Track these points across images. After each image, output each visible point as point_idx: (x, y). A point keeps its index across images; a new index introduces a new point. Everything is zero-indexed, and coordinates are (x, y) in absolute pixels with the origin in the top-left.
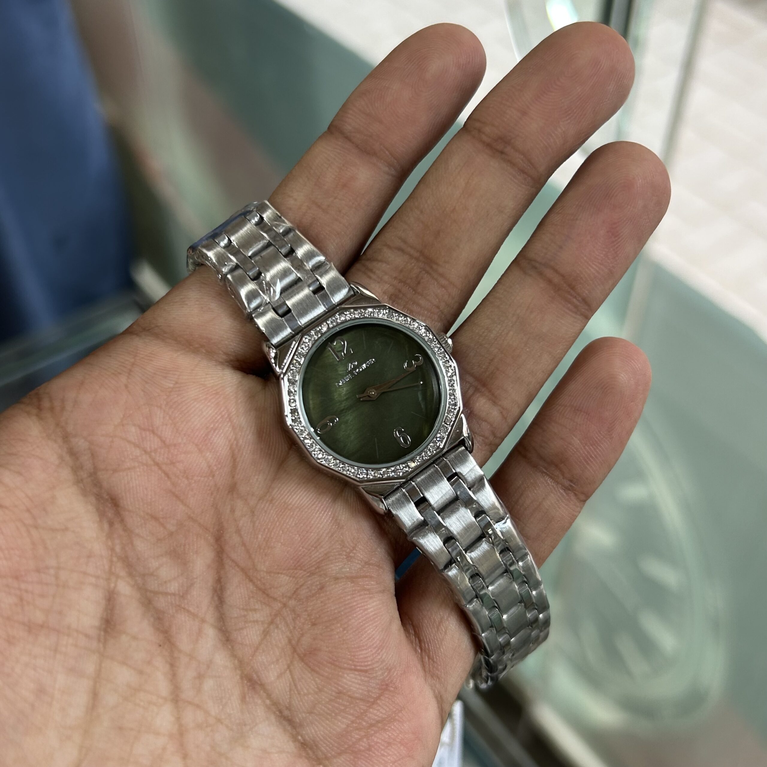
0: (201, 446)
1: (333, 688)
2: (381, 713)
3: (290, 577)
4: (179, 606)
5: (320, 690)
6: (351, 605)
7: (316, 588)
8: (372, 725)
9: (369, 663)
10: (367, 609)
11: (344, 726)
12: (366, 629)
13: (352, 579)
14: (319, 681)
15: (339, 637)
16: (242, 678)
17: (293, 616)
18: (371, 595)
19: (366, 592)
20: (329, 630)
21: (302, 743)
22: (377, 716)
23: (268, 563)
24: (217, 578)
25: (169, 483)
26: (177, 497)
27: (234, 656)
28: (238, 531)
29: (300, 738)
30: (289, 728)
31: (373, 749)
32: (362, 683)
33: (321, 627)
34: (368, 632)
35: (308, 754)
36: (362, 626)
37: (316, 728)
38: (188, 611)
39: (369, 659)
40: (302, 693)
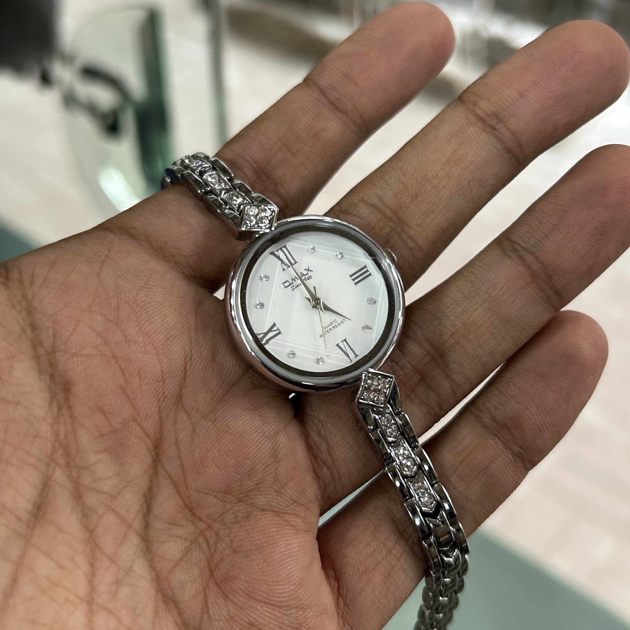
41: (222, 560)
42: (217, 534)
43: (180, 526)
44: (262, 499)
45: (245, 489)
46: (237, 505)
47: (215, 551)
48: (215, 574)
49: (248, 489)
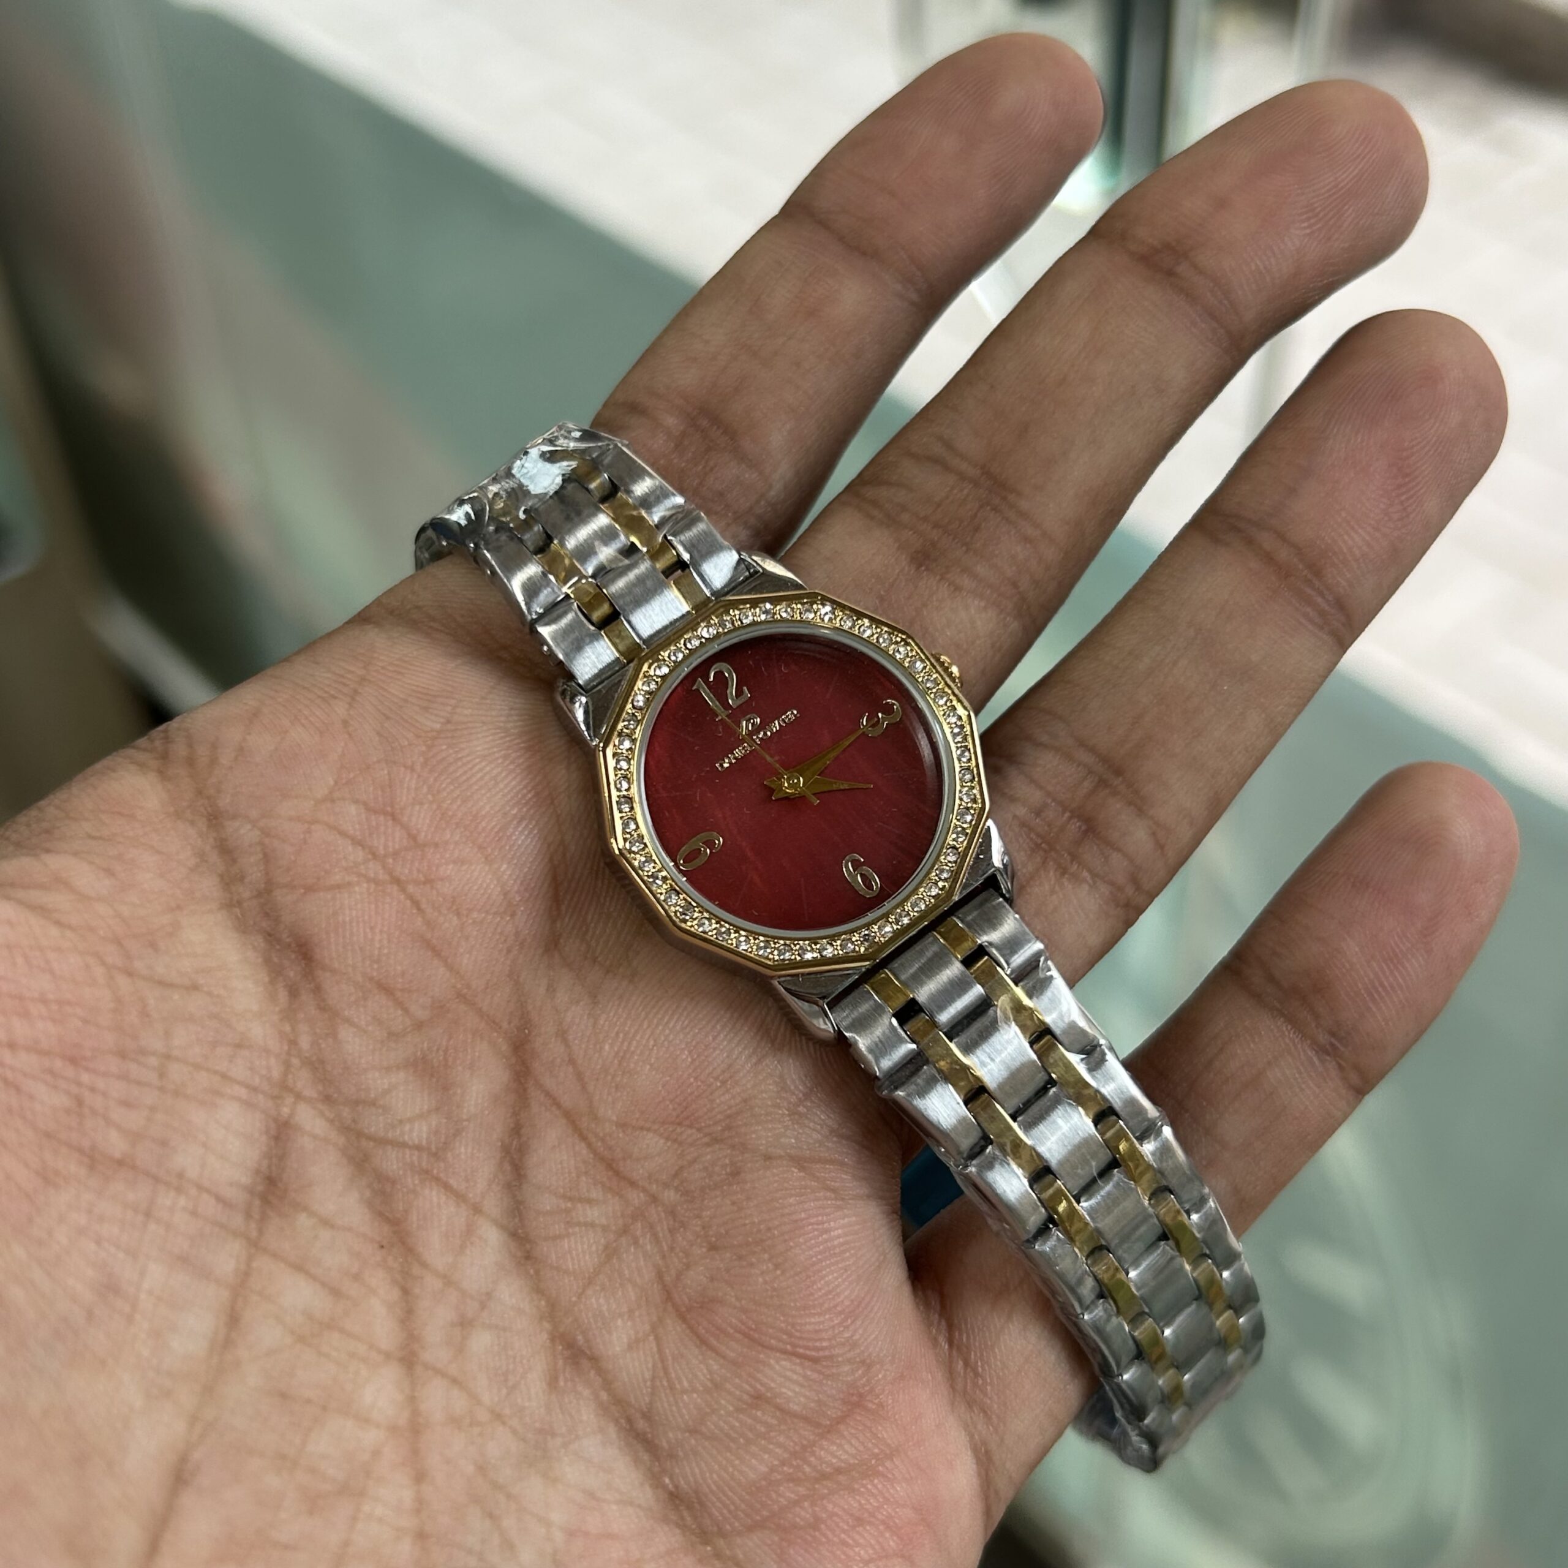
0: (489, 850)
1: (747, 1387)
2: (846, 1452)
3: (667, 1139)
4: (427, 1172)
5: (717, 1386)
6: (795, 1217)
7: (724, 1172)
8: (824, 1476)
9: (825, 1344)
10: (827, 1231)
11: (764, 1469)
12: (824, 1272)
13: (800, 1162)
14: (715, 1367)
15: (765, 1282)
16: (553, 1339)
17: (671, 1222)
18: (838, 1203)
19: (828, 1194)
20: (744, 1263)
21: (671, 1494)
22: (836, 1457)
23: (621, 1104)
24: (512, 1125)
25: (419, 921)
26: (436, 953)
27: (538, 1289)
28: (562, 1035)
29: (667, 1481)
30: (646, 1457)
31: (823, 1526)
32: (806, 1384)
33: (728, 1255)
34: (827, 1279)
35: (682, 1518)
36: (813, 1264)
37: (703, 1465)
38: (447, 1187)
39: (824, 1335)
40: (678, 1386)
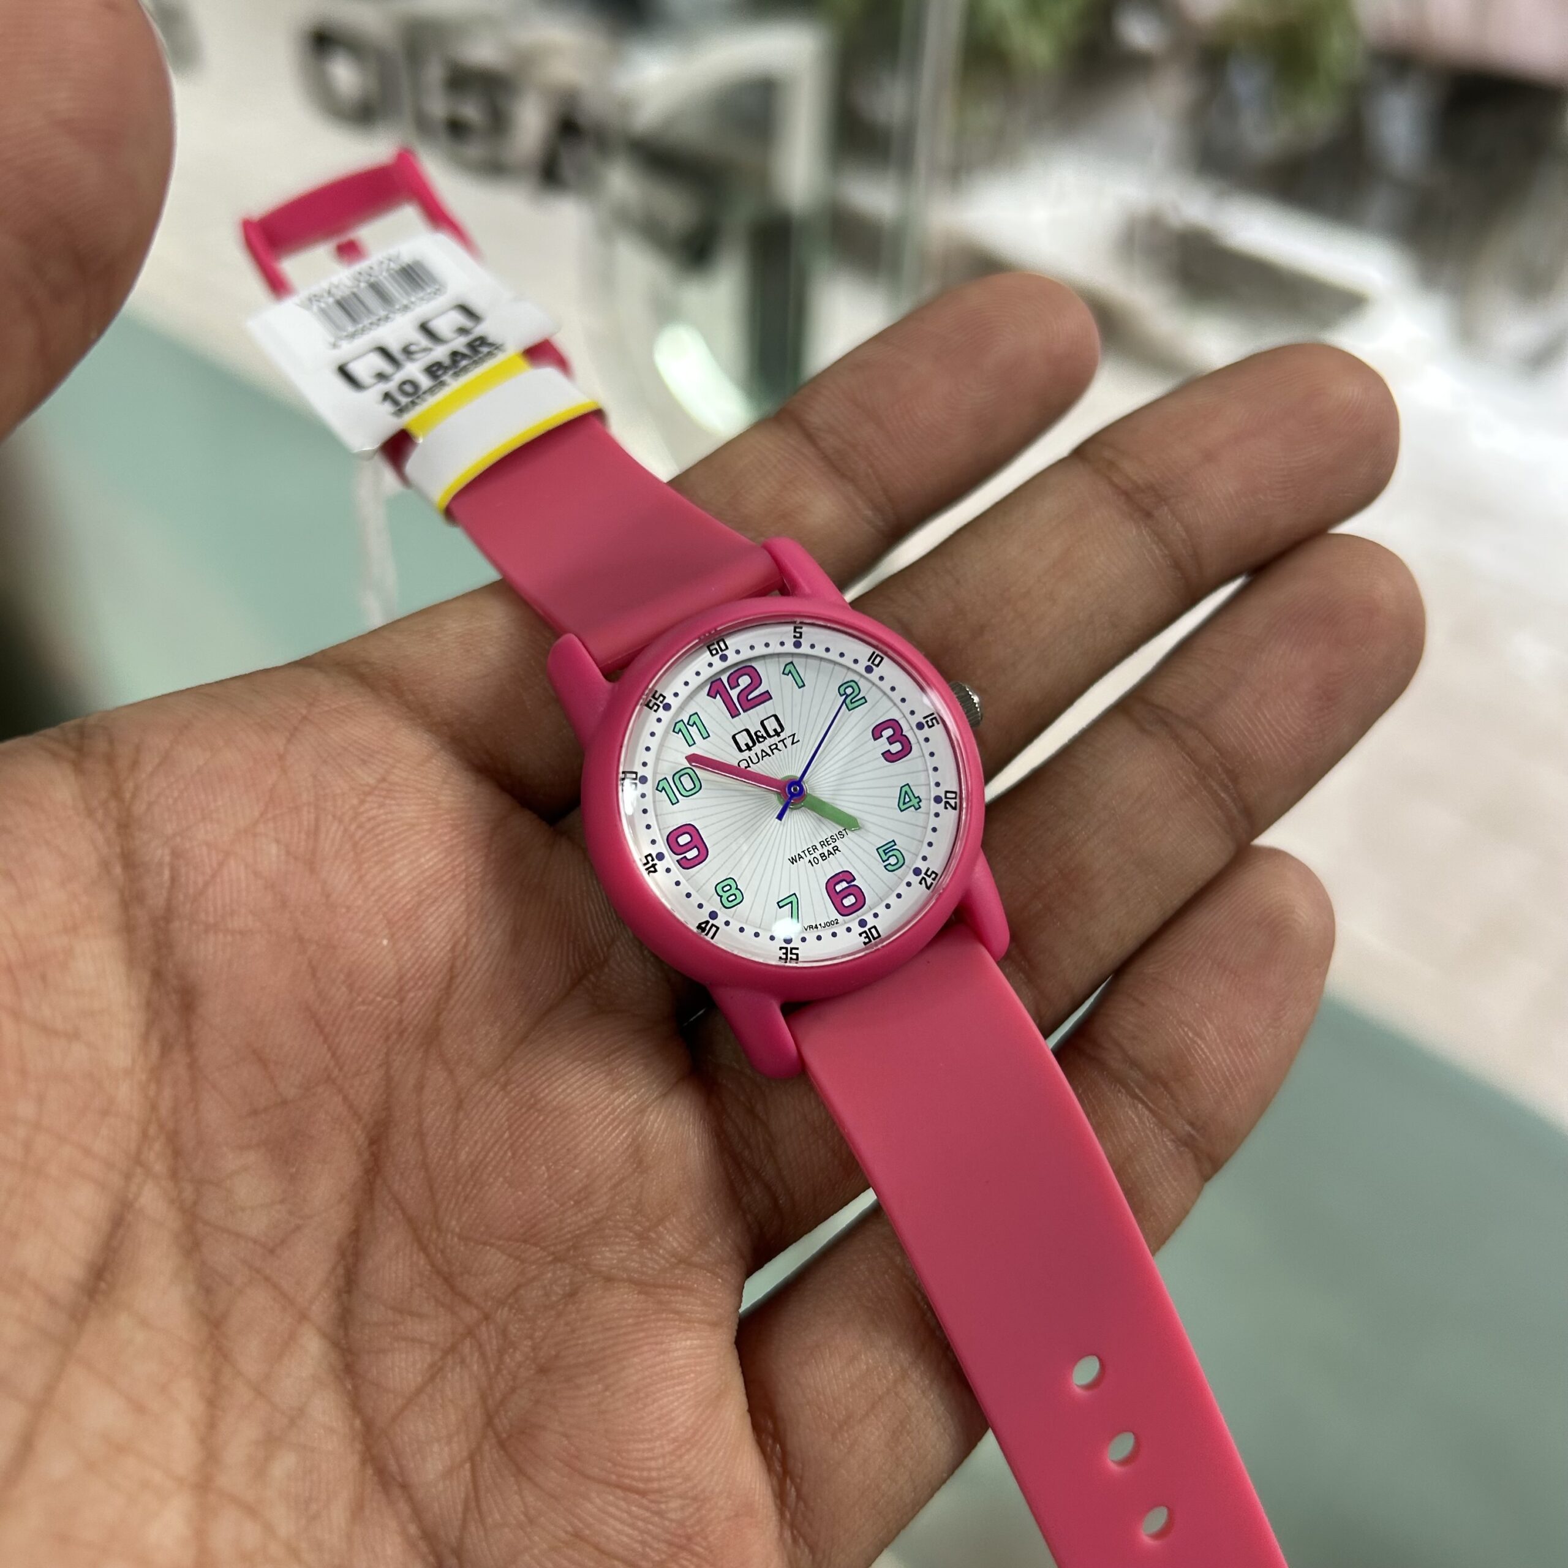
41: (513, 1390)
42: (504, 1333)
43: (421, 1316)
44: (608, 1255)
45: (569, 1232)
46: (552, 1267)
47: (498, 1370)
48: (496, 1421)
49: (577, 1232)
